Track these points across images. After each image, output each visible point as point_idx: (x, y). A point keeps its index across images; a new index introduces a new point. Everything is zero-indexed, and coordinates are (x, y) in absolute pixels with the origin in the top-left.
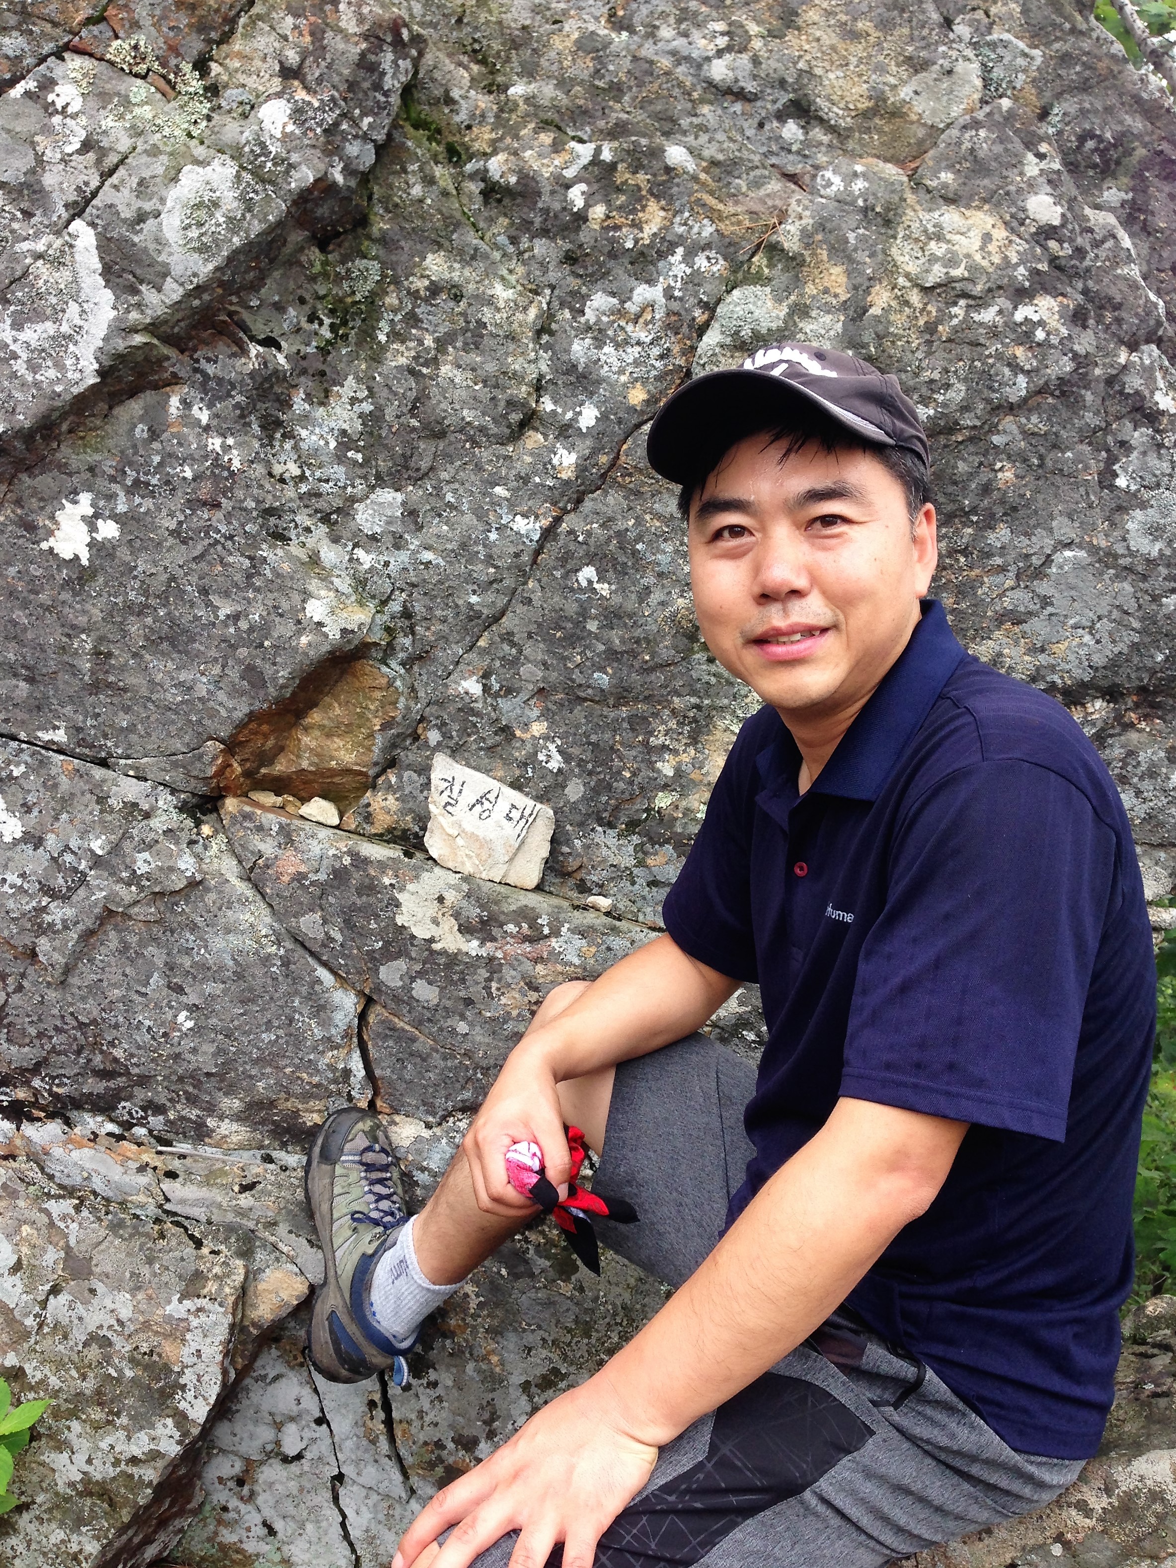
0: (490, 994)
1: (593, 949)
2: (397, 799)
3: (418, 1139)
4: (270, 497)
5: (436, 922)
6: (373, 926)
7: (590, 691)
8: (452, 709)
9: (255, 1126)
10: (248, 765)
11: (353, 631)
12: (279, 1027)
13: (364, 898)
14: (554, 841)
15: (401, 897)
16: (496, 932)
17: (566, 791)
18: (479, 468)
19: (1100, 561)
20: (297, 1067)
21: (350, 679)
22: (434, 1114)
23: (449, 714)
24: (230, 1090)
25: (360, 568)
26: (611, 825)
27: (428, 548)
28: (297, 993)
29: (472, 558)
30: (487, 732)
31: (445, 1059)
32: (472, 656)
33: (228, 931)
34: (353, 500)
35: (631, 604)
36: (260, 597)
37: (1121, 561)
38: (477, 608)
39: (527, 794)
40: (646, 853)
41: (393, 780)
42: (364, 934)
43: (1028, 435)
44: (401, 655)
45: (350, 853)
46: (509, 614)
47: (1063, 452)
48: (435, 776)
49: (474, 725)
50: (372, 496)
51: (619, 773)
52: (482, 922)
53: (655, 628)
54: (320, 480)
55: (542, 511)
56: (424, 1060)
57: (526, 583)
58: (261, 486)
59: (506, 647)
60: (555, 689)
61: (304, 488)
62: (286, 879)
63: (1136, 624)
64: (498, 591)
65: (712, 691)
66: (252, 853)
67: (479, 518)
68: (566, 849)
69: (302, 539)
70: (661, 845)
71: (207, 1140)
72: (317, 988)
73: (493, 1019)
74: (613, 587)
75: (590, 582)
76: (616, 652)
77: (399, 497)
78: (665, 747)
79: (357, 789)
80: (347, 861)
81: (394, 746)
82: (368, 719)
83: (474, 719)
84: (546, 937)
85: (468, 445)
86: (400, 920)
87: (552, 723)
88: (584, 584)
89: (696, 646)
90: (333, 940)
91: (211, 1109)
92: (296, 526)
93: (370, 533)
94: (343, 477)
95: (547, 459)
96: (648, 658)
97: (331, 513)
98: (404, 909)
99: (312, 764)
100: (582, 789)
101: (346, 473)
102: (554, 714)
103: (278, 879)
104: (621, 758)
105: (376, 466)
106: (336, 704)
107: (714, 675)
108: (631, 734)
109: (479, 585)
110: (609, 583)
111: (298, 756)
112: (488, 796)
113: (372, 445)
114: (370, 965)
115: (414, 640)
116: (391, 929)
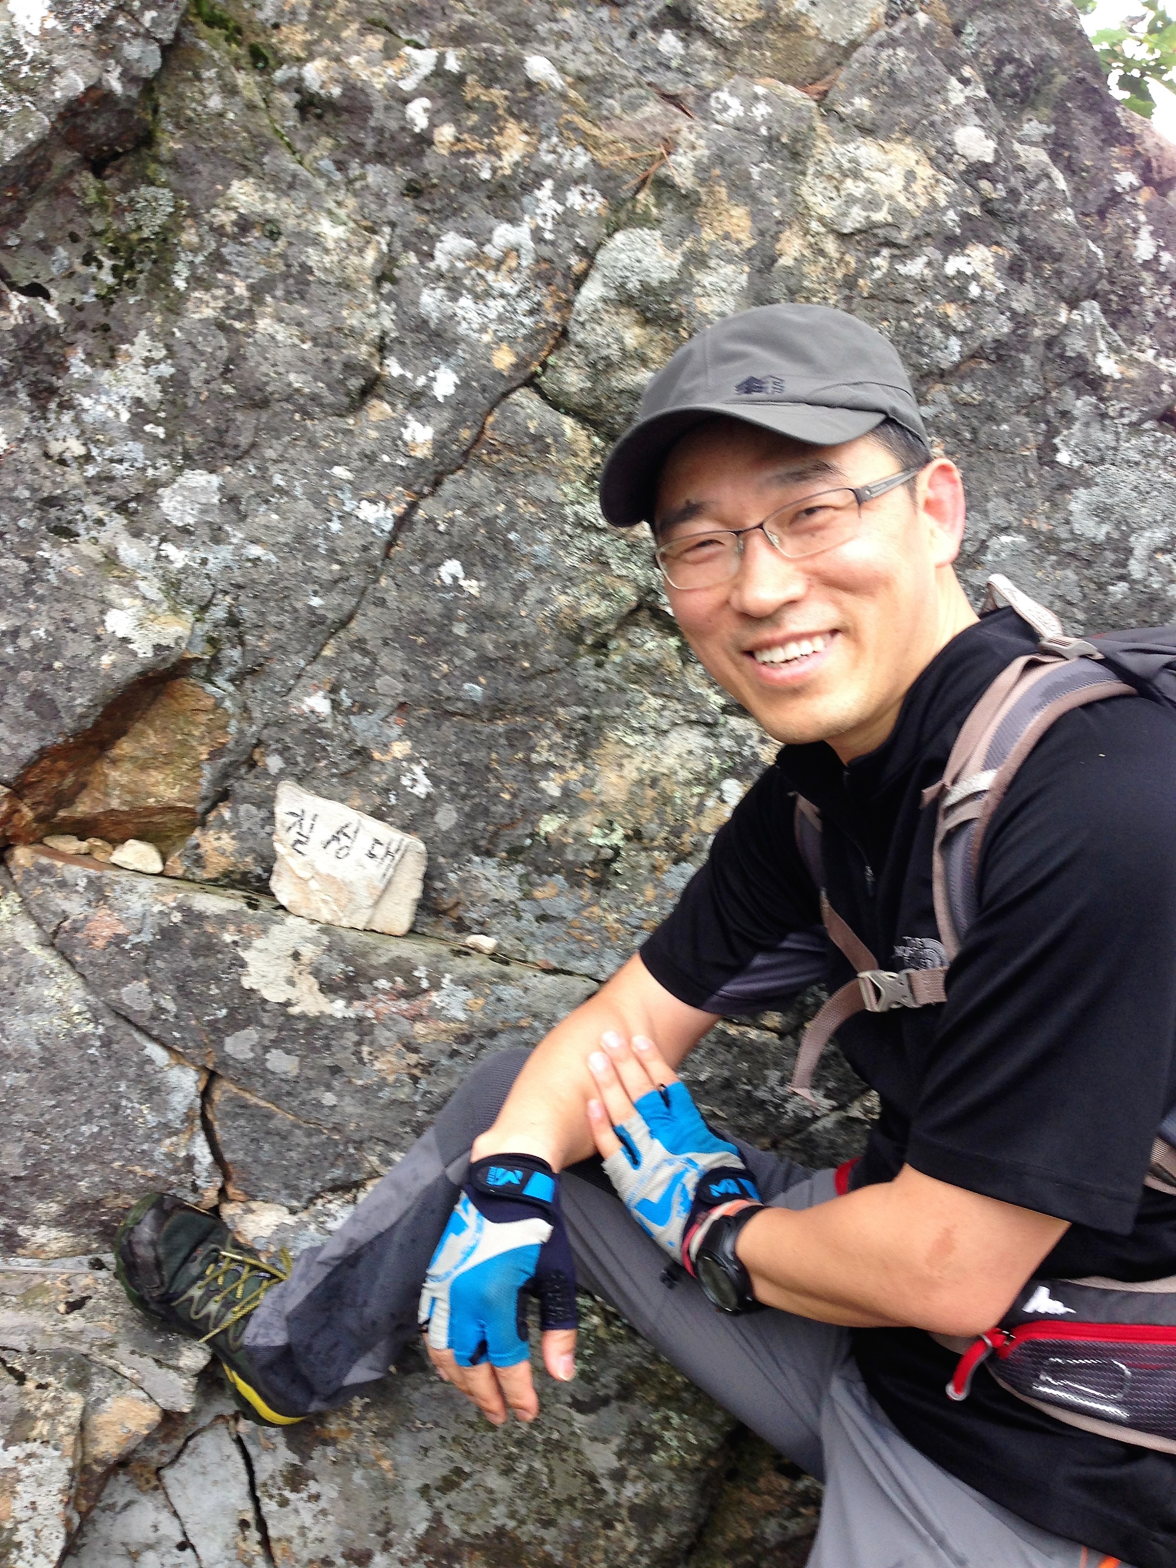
0: (361, 1060)
1: (481, 1002)
2: (233, 838)
3: (280, 1227)
4: (48, 483)
5: (291, 982)
6: (214, 991)
7: (460, 705)
8: (295, 731)
9: (78, 1230)
10: (42, 809)
11: (169, 648)
12: (102, 1117)
13: (201, 960)
14: (428, 878)
15: (246, 955)
16: (364, 988)
17: (436, 818)
18: (313, 444)
19: (1040, 546)
20: (128, 1160)
21: (165, 700)
22: (298, 1198)
23: (292, 736)
24: (46, 1194)
25: (171, 567)
26: (489, 854)
27: (255, 541)
28: (123, 1076)
29: (311, 552)
30: (339, 756)
31: (309, 1135)
32: (317, 668)
33: (29, 1010)
34: (156, 484)
35: (505, 603)
36: (44, 608)
37: (1065, 547)
38: (321, 612)
39: (391, 824)
40: (532, 885)
41: (227, 815)
42: (203, 1001)
43: (960, 405)
44: (230, 670)
45: (180, 908)
46: (359, 617)
47: (998, 425)
48: (280, 810)
49: (324, 749)
50: (180, 479)
51: (497, 795)
52: (347, 978)
53: (533, 630)
54: (111, 461)
55: (394, 495)
56: (284, 1138)
57: (376, 581)
58: (35, 471)
59: (357, 657)
60: (418, 704)
61: (91, 471)
62: (100, 943)
63: (1081, 616)
64: (344, 592)
65: (601, 700)
66: (55, 914)
67: (317, 505)
68: (439, 885)
69: (94, 533)
70: (550, 875)
71: (20, 1251)
72: (148, 1068)
73: (365, 1088)
74: (483, 584)
75: (455, 578)
76: (491, 660)
77: (215, 480)
78: (550, 765)
79: (183, 827)
80: (177, 917)
81: (225, 776)
82: (193, 748)
83: (323, 742)
84: (425, 991)
85: (297, 417)
86: (246, 983)
87: (417, 742)
88: (448, 581)
89: (582, 649)
90: (164, 1010)
91: (22, 1216)
92: (85, 518)
93: (180, 524)
94: (141, 456)
95: (396, 434)
96: (526, 665)
97: (129, 501)
98: (251, 969)
99: (124, 803)
100: (455, 815)
101: (145, 452)
102: (419, 731)
103: (90, 943)
104: (498, 778)
105: (184, 443)
106: (150, 732)
107: (604, 681)
108: (509, 751)
109: (321, 585)
110: (478, 579)
111: (107, 795)
112: (346, 831)
113: (176, 417)
114: (212, 1037)
115: (243, 653)
116: (236, 994)
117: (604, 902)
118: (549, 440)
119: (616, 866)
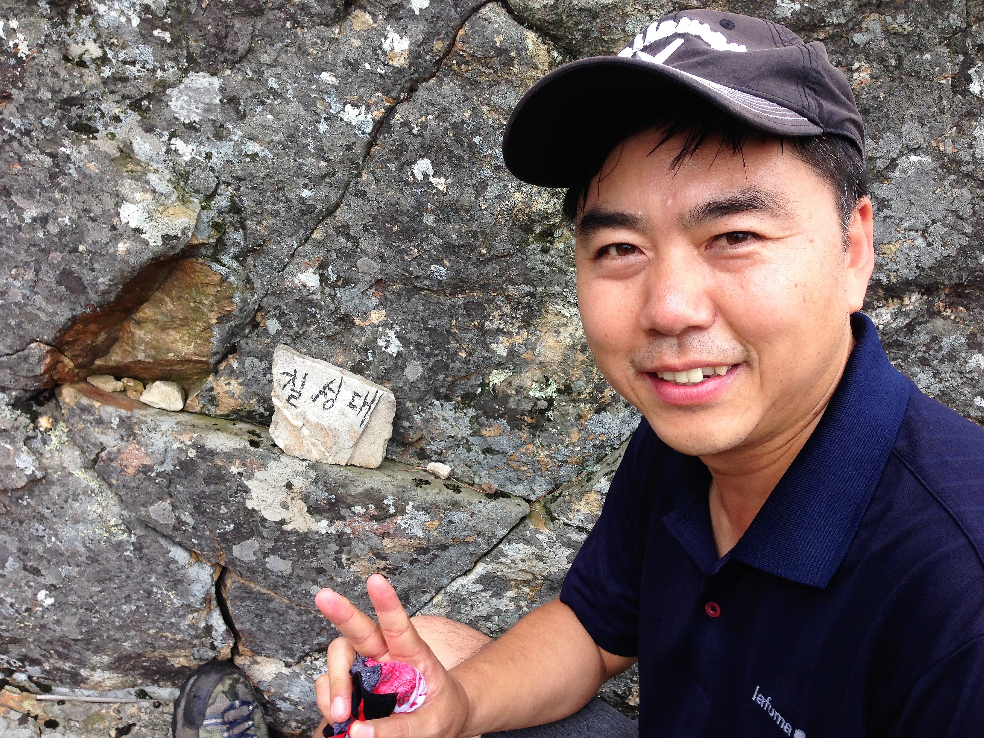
0: (340, 565)
1: (436, 523)
2: (240, 384)
3: (279, 676)
4: (67, 86)
5: (285, 506)
6: (224, 510)
7: (427, 282)
8: (289, 300)
9: (125, 672)
10: (80, 360)
11: (176, 237)
12: (139, 599)
13: (213, 487)
14: (396, 423)
15: (249, 484)
16: (344, 512)
17: (406, 372)
18: (302, 51)
19: (943, 166)
20: (161, 629)
21: (180, 274)
22: (292, 656)
23: (287, 304)
24: (98, 650)
25: (180, 160)
26: (447, 398)
27: (253, 139)
28: (152, 571)
29: (302, 150)
30: (326, 322)
31: (300, 614)
32: (308, 248)
33: (76, 521)
34: (164, 85)
35: (467, 199)
36: (68, 198)
37: (964, 168)
38: (309, 202)
39: (368, 377)
40: (481, 425)
41: (235, 365)
42: (215, 518)
43: (889, 33)
44: (233, 250)
45: (194, 446)
46: (343, 208)
47: (922, 54)
48: (277, 371)
49: (313, 316)
50: (186, 81)
51: (456, 354)
52: (330, 503)
53: (491, 221)
54: (125, 62)
55: (373, 100)
56: (281, 615)
57: (359, 176)
58: (55, 74)
59: (342, 241)
60: (392, 280)
61: (107, 72)
62: (131, 471)
63: (969, 230)
64: (331, 185)
65: (545, 280)
66: (95, 445)
67: (307, 107)
68: (406, 424)
69: (111, 129)
70: (496, 419)
71: (82, 685)
72: (172, 566)
73: (343, 583)
74: (450, 181)
75: (426, 176)
76: (454, 246)
77: (216, 82)
78: (499, 331)
79: (199, 373)
80: (192, 453)
81: (232, 334)
82: (203, 313)
83: (313, 310)
84: (392, 515)
85: (288, 25)
86: (250, 505)
87: (390, 312)
88: (420, 177)
89: (531, 237)
90: (185, 523)
91: (83, 663)
92: (103, 115)
93: (187, 121)
94: (151, 59)
95: (377, 44)
96: (484, 251)
97: (141, 100)
98: (253, 494)
99: (148, 356)
100: (421, 369)
101: (154, 54)
102: (392, 303)
103: (123, 470)
104: (457, 341)
105: (188, 47)
106: (168, 300)
107: (548, 264)
108: (467, 319)
109: (310, 179)
110: (446, 177)
111: (134, 348)
112: (330, 386)
113: (181, 23)
114: (222, 545)
115: (245, 235)
116: (242, 513)
117: (538, 441)
118: (512, 54)
119: (549, 413)
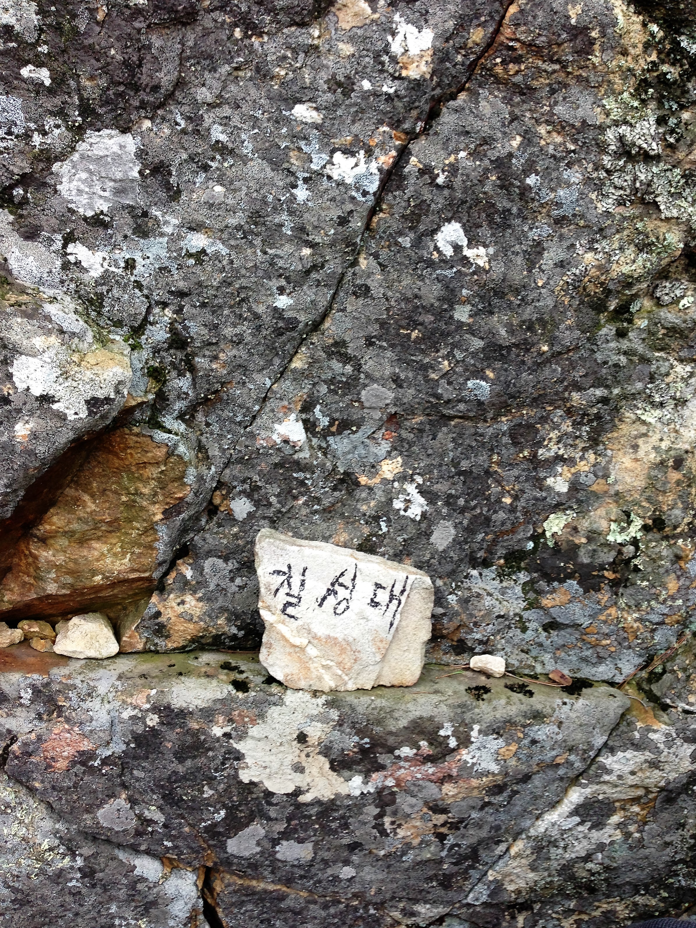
0: (383, 833)
1: (513, 748)
2: (200, 600)
5: (299, 769)
6: (208, 793)
7: (462, 406)
8: (263, 466)
11: (108, 400)
13: (189, 763)
15: (240, 746)
16: (384, 759)
17: (433, 539)
18: (262, 74)
21: (102, 456)
23: (261, 473)
25: (85, 277)
26: (486, 564)
27: (195, 227)
29: (273, 235)
30: (321, 489)
31: (325, 907)
32: (285, 385)
34: (47, 158)
38: (289, 314)
39: (383, 555)
40: (539, 592)
41: (189, 573)
42: (197, 807)
44: (179, 406)
45: (155, 709)
46: (335, 314)
48: (262, 568)
49: (302, 483)
50: (82, 147)
51: (499, 501)
52: (363, 751)
53: (550, 302)
55: (377, 139)
56: (299, 913)
57: (355, 263)
59: (336, 365)
60: (411, 411)
62: (61, 764)
64: (318, 283)
65: (622, 375)
67: (275, 166)
68: (438, 611)
70: (562, 581)
72: (140, 886)
73: (388, 856)
75: (457, 248)
76: (501, 347)
77: (131, 143)
78: (559, 459)
79: (138, 597)
80: (153, 720)
81: (184, 530)
82: (142, 508)
83: (300, 475)
84: (453, 750)
85: (238, 33)
86: (245, 777)
87: (408, 457)
88: (449, 252)
89: (603, 318)
90: (150, 822)
93: (90, 213)
94: (19, 117)
95: (380, 45)
96: (545, 348)
97: (12, 187)
98: (248, 760)
99: (64, 586)
100: (453, 531)
101: (26, 110)
102: (411, 444)
103: (49, 766)
104: (499, 482)
105: (79, 89)
106: (86, 498)
107: (625, 353)
108: (512, 450)
109: (288, 279)
110: (485, 246)
111: (38, 578)
112: (341, 580)
113: (64, 51)
114: (211, 842)
115: (193, 380)
116: (235, 791)
117: (622, 602)
118: (594, 34)
119: (636, 561)
